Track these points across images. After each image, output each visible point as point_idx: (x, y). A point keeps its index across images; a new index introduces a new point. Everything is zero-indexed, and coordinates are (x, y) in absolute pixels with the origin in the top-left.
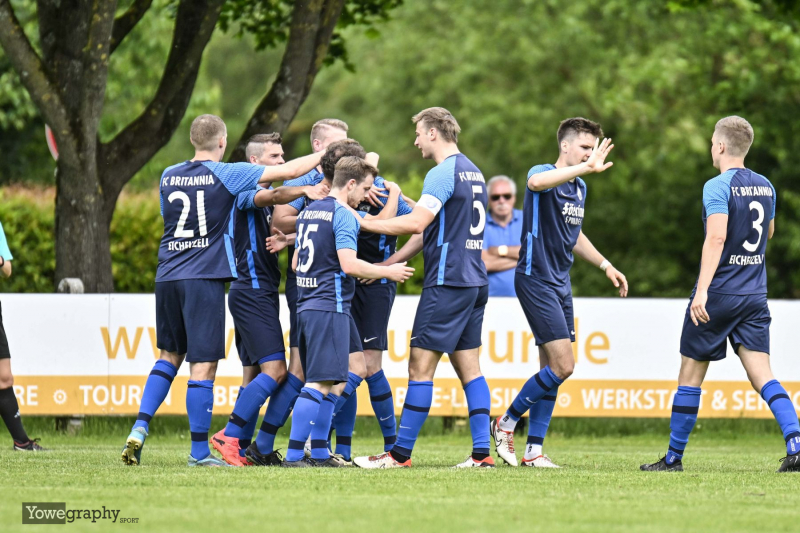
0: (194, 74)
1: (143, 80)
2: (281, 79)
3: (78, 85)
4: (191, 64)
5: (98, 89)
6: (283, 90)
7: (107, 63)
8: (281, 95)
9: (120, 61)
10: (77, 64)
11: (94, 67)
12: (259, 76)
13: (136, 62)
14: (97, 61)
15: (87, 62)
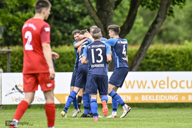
0: (135, 15)
1: (123, 17)
2: (158, 16)
3: (106, 18)
4: (135, 12)
5: (111, 19)
6: (158, 19)
7: (113, 13)
8: (158, 20)
9: (117, 12)
10: (106, 13)
11: (110, 14)
12: (153, 15)
13: (121, 12)
14: (111, 12)
15: (108, 12)
